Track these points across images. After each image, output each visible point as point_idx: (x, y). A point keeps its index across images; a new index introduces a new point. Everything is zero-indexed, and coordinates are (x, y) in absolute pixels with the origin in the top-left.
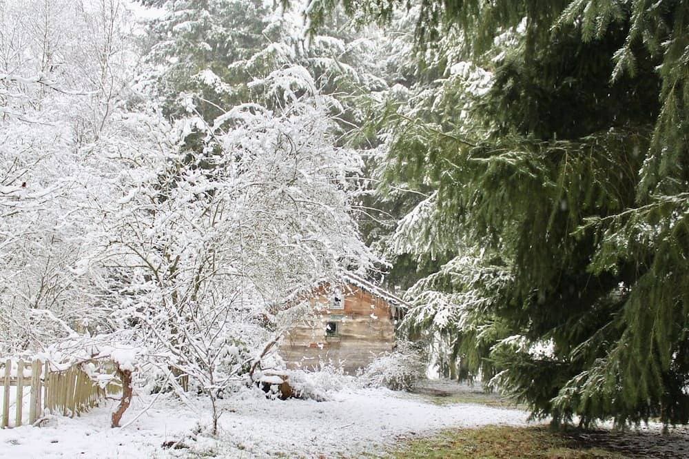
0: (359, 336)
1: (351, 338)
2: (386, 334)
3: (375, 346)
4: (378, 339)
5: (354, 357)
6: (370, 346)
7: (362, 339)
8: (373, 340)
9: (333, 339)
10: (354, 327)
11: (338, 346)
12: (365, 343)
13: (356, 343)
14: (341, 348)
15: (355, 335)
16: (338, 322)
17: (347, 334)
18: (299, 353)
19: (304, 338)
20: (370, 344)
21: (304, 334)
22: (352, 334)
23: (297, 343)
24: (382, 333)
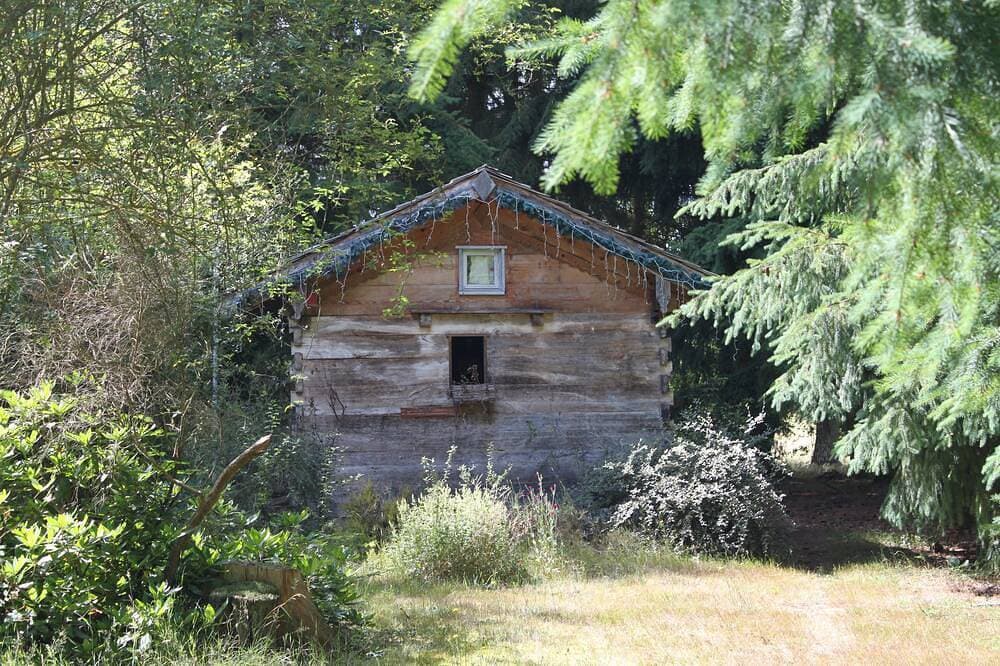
0: (555, 378)
1: (529, 385)
2: (640, 370)
3: (607, 409)
4: (620, 385)
5: (545, 445)
6: (592, 408)
7: (566, 388)
8: (599, 390)
9: (477, 392)
10: (539, 352)
11: (487, 411)
12: (576, 398)
13: (546, 401)
14: (500, 418)
15: (545, 376)
16: (489, 336)
17: (517, 373)
18: (366, 440)
19: (378, 389)
20: (591, 401)
21: (380, 378)
22: (533, 374)
23: (355, 409)
24: (629, 363)
